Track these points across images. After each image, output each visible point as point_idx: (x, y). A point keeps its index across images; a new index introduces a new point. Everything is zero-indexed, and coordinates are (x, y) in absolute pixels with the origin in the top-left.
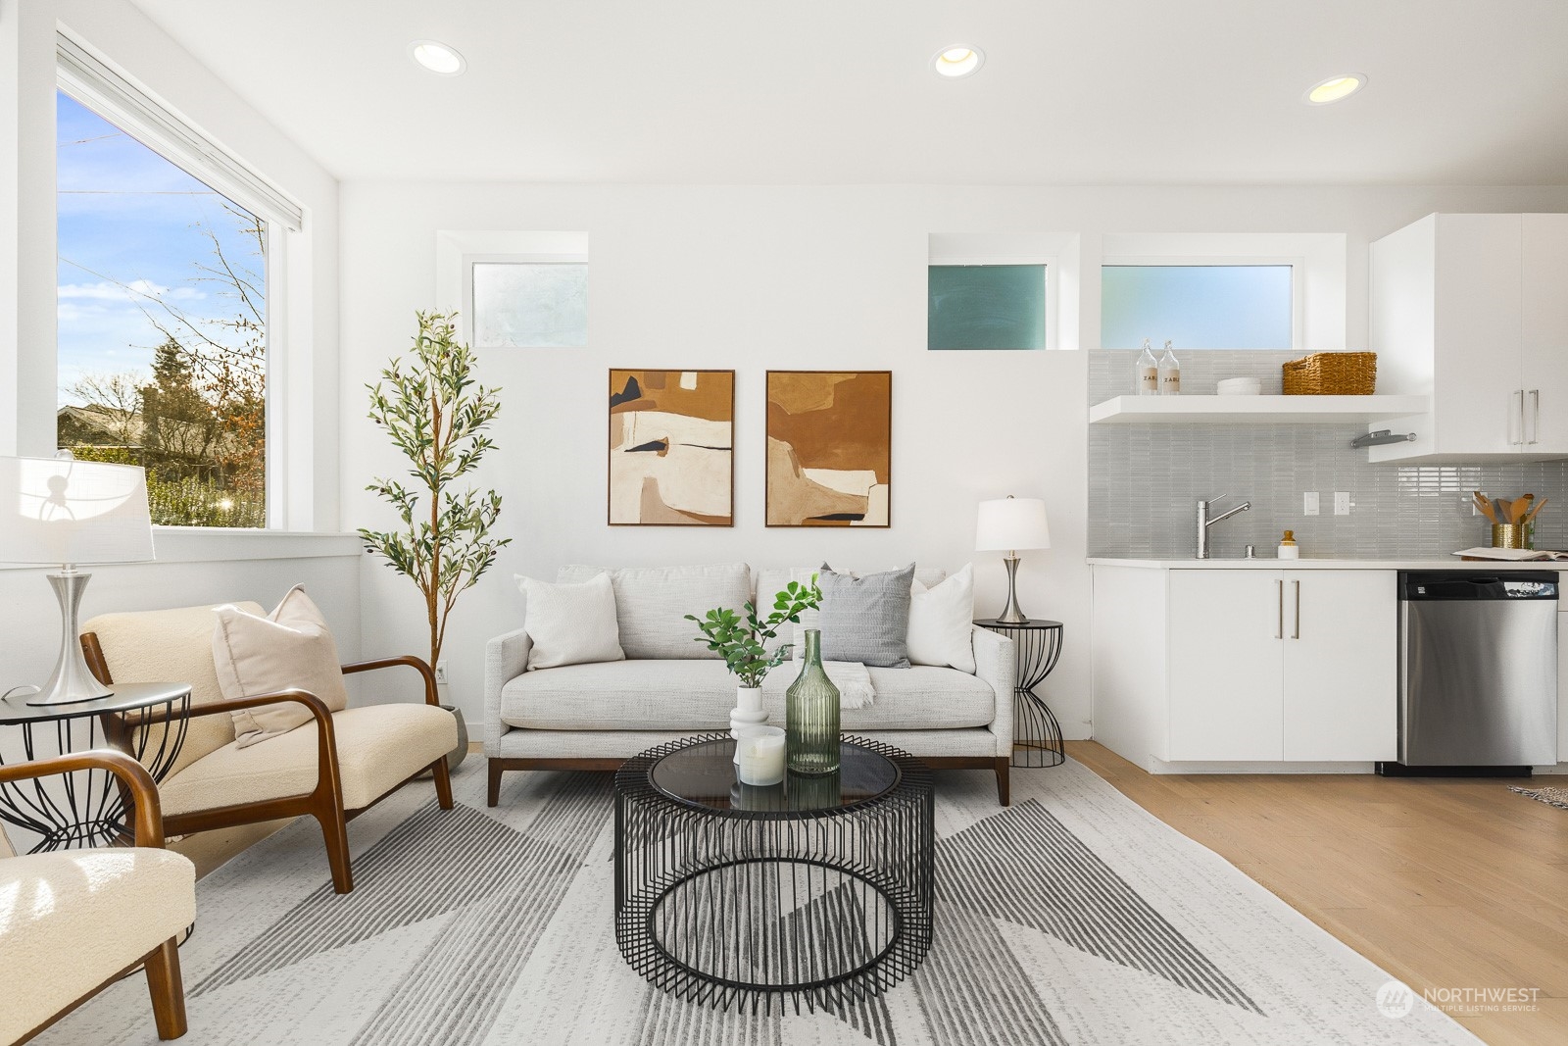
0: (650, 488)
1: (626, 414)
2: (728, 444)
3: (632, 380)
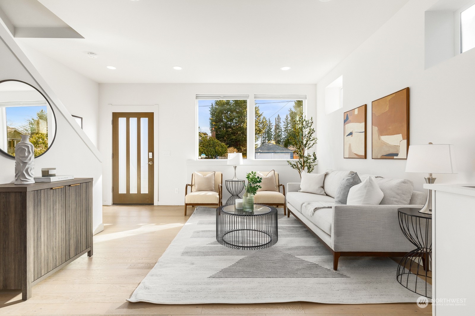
0: (350, 147)
1: (346, 125)
2: (364, 130)
3: (347, 114)
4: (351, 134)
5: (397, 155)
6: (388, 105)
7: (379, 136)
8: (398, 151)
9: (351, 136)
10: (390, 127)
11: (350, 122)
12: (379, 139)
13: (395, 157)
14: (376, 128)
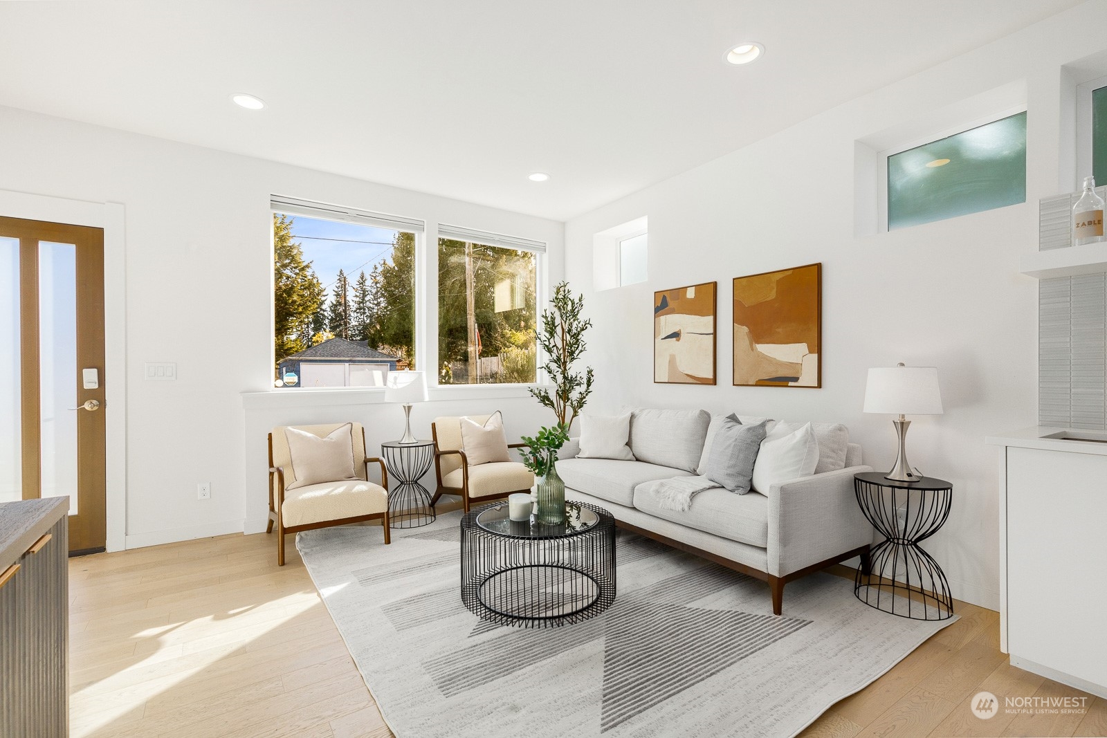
1: (662, 317)
2: (711, 331)
3: (664, 297)
4: (676, 335)
5: (796, 379)
6: (775, 290)
7: (751, 345)
8: (798, 372)
9: (675, 339)
10: (780, 330)
11: (673, 312)
12: (752, 350)
13: (791, 384)
14: (745, 329)
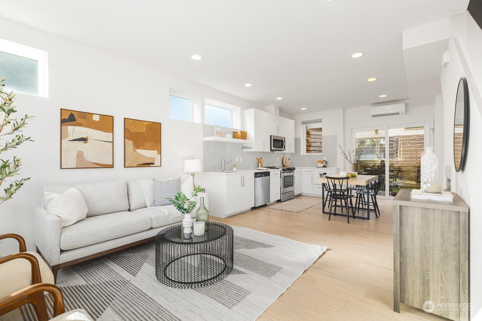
0: (80, 155)
1: (69, 127)
2: (112, 140)
3: (70, 114)
5: (153, 164)
6: (145, 128)
7: (134, 149)
8: (154, 161)
9: (83, 142)
10: (147, 144)
11: (80, 125)
12: (135, 151)
14: (131, 142)
